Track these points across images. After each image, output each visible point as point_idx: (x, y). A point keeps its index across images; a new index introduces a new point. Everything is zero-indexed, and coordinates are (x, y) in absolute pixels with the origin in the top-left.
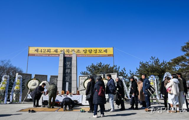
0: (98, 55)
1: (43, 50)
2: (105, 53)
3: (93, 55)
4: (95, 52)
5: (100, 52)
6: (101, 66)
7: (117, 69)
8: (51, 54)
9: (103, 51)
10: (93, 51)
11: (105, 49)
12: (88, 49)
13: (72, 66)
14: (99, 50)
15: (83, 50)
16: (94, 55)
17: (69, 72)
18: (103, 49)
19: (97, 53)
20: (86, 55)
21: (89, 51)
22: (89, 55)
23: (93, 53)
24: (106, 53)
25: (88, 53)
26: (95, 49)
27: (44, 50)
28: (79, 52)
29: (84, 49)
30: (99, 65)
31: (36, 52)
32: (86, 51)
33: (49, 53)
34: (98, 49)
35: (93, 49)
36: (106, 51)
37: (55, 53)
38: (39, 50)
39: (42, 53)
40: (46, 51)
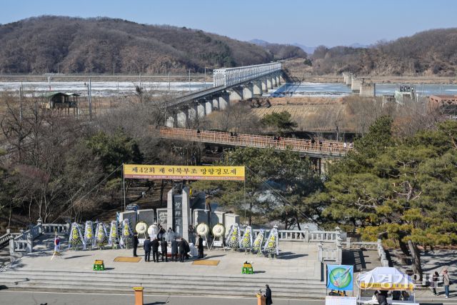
0: (223, 177)
1: (143, 169)
2: (232, 175)
4: (218, 172)
8: (155, 175)
9: (229, 171)
10: (215, 171)
11: (232, 168)
12: (208, 168)
13: (183, 208)
15: (201, 170)
16: (217, 177)
17: (179, 214)
18: (230, 168)
19: (222, 175)
20: (205, 176)
21: (210, 170)
22: (210, 176)
23: (215, 174)
24: (234, 175)
25: (208, 174)
26: (218, 168)
28: (195, 172)
29: (203, 168)
31: (134, 173)
32: (205, 171)
33: (152, 173)
34: (223, 168)
35: (215, 168)
36: (234, 171)
37: (161, 173)
38: (139, 169)
39: (144, 173)
40: (149, 170)
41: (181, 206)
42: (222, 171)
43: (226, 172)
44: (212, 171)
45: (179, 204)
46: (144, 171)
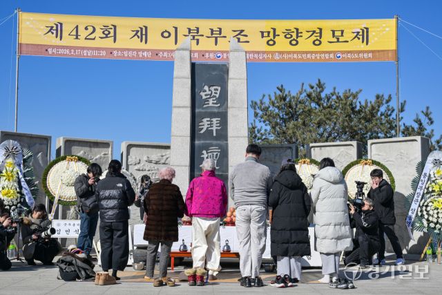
0: (329, 53)
1: (81, 29)
2: (358, 45)
3: (307, 53)
4: (313, 38)
5: (338, 41)
6: (320, 99)
7: (394, 115)
8: (118, 50)
9: (348, 36)
10: (306, 35)
11: (358, 24)
12: (282, 25)
13: (230, 104)
14: (333, 32)
15: (262, 33)
16: (312, 52)
17: (214, 129)
18: (351, 25)
19: (325, 46)
20: (273, 53)
21: (288, 34)
22: (289, 53)
23: (305, 44)
24: (363, 47)
25: (282, 44)
26: (313, 24)
27: (91, 29)
28: (243, 39)
29: (266, 25)
30: (309, 96)
31: (52, 40)
32: (275, 35)
33: (109, 43)
34: (328, 25)
35: (305, 25)
36: (364, 35)
37: (136, 44)
38: (67, 29)
39: (81, 42)
40: (99, 33)
41: (223, 98)
42: (327, 36)
43: (337, 36)
44: (293, 37)
45: (216, 90)
46: (83, 33)
